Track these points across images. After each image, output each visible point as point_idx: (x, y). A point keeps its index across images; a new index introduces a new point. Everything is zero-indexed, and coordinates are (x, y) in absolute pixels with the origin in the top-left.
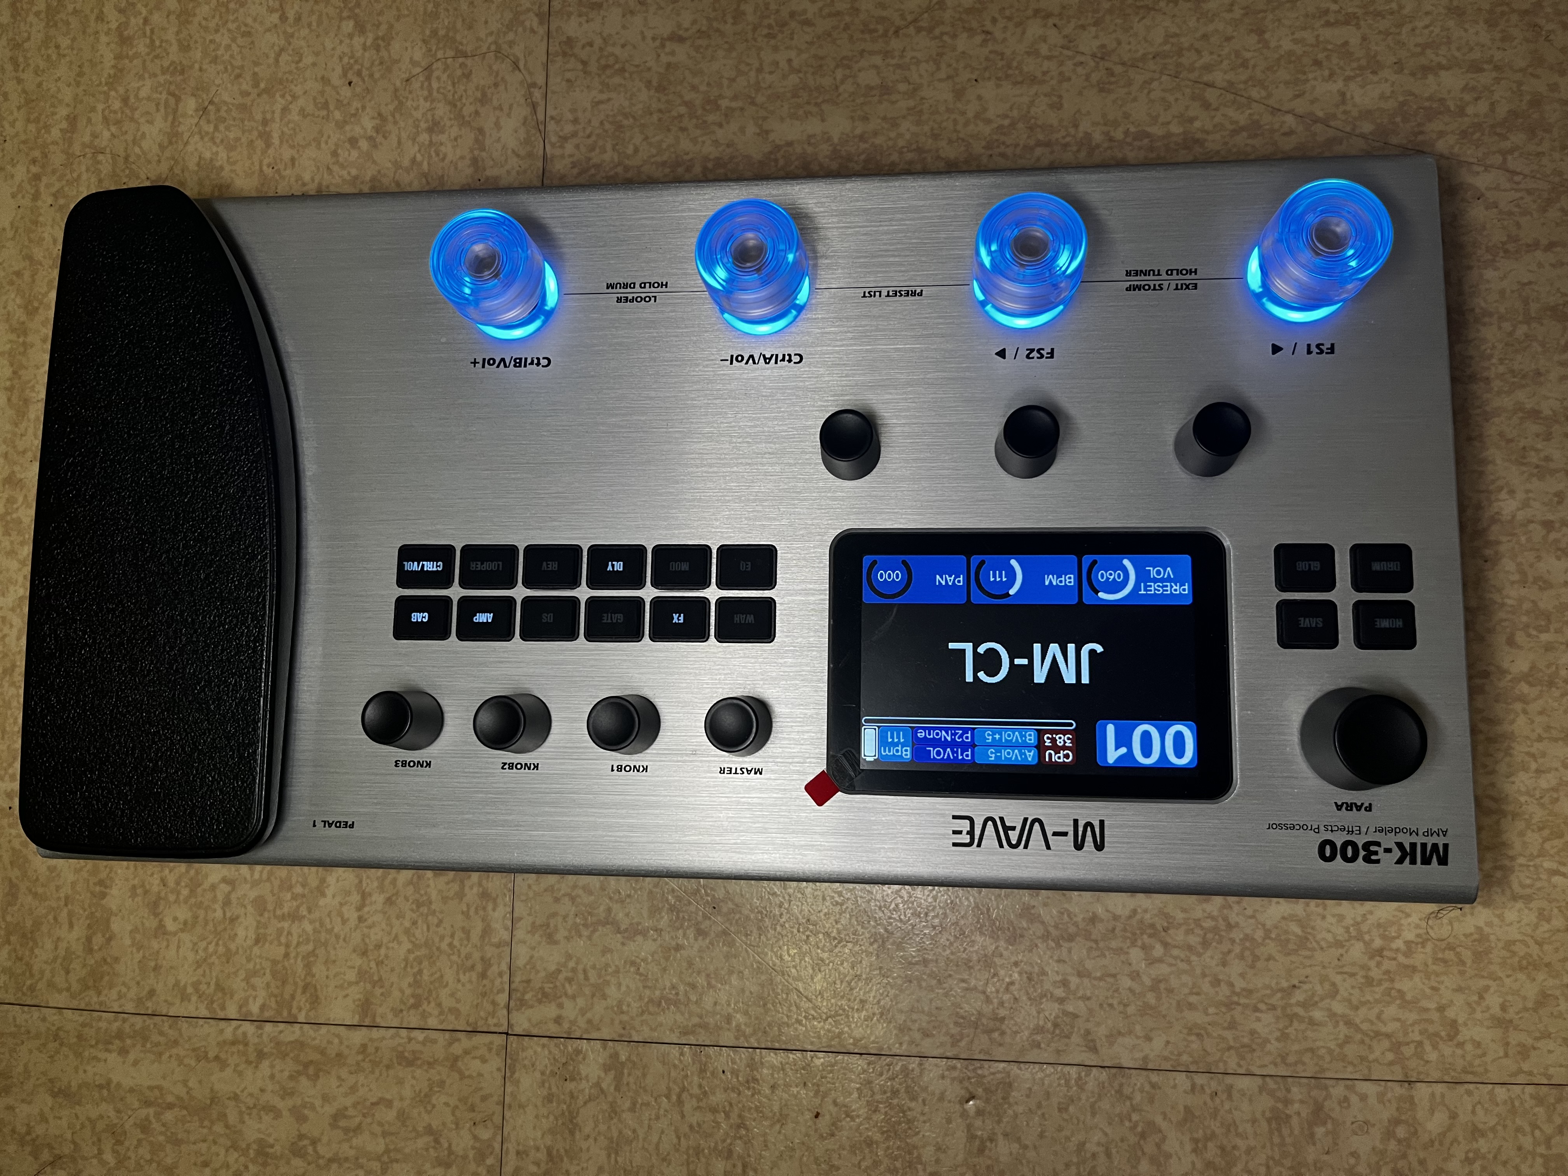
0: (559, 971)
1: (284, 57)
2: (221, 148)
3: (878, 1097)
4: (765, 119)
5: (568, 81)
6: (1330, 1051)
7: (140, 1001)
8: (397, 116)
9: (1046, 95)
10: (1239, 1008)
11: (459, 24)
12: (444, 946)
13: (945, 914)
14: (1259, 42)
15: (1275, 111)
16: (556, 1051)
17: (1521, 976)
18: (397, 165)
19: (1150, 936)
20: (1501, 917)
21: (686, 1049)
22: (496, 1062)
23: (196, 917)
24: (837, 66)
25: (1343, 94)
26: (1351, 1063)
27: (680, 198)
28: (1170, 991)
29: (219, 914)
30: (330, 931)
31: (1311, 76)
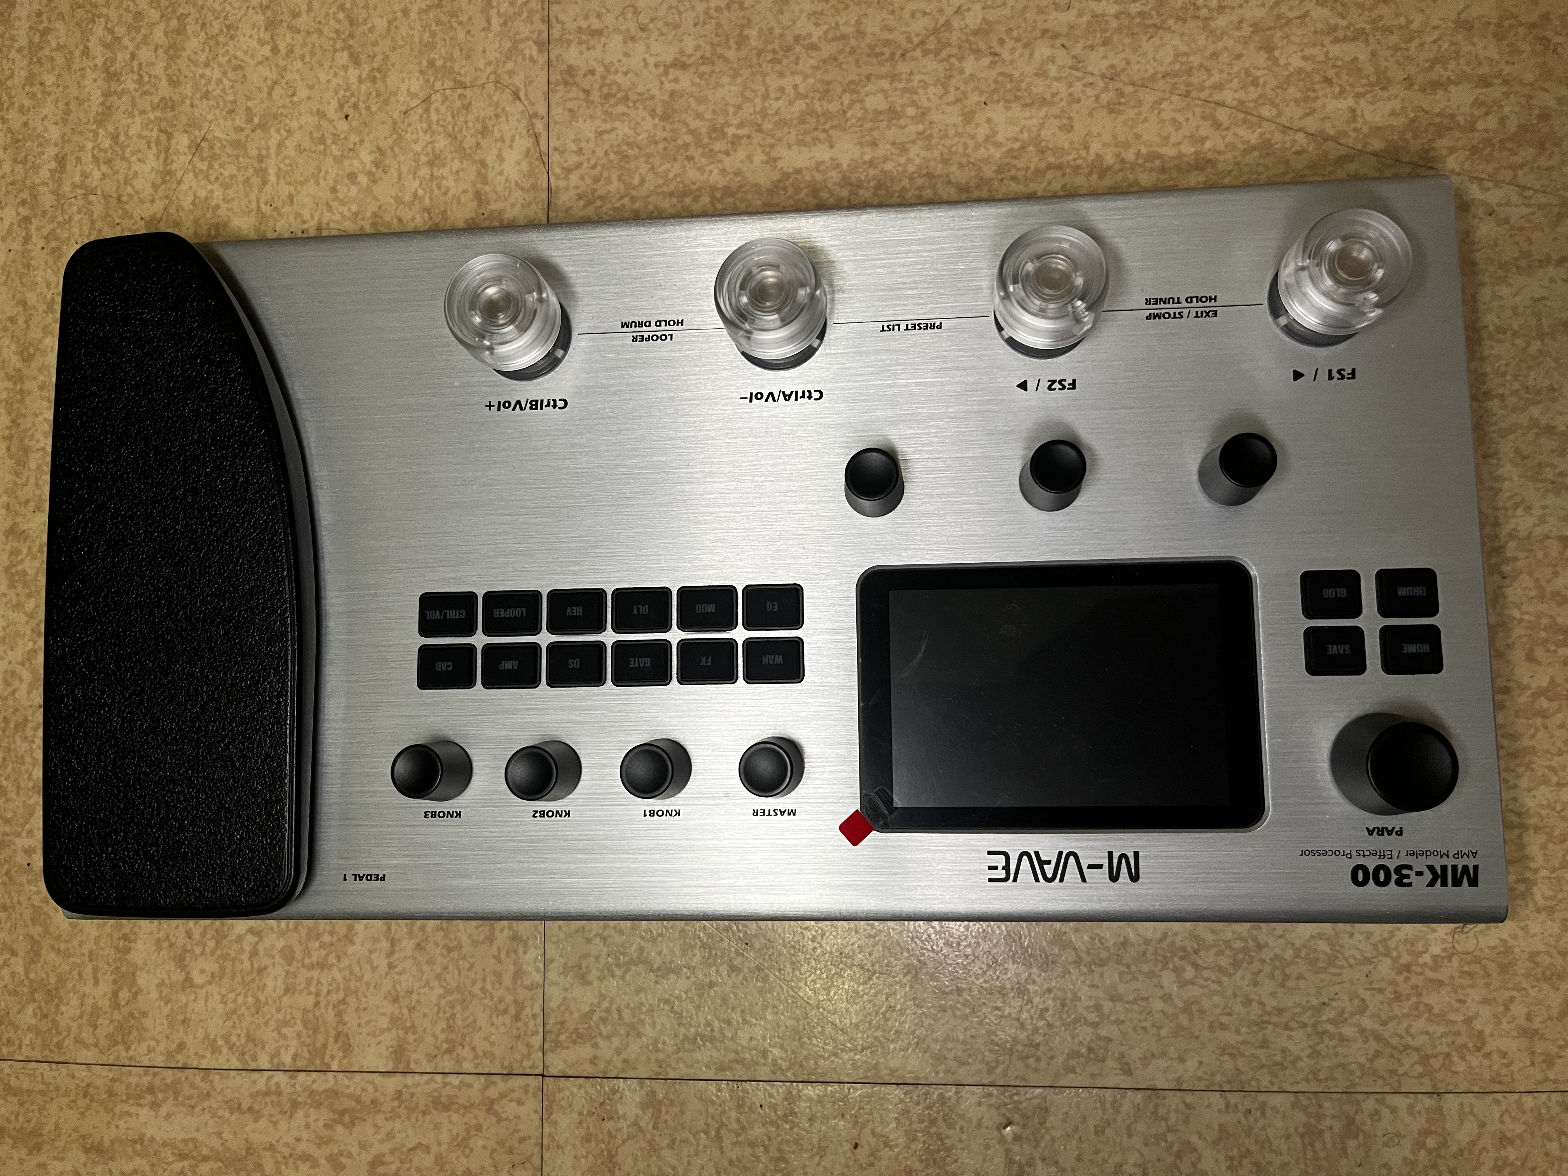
0: (593, 1011)
1: (278, 92)
2: (216, 187)
3: (916, 1126)
4: (772, 146)
5: (571, 110)
6: (1361, 1066)
7: (169, 1055)
8: (397, 149)
9: (1056, 117)
10: (1270, 1027)
11: (457, 53)
12: (476, 990)
13: (978, 943)
14: (1269, 59)
15: (1286, 129)
16: (592, 1091)
17: (1546, 986)
18: (398, 200)
19: (1182, 958)
20: (1525, 929)
21: (723, 1085)
22: (532, 1104)
23: (223, 969)
24: (844, 91)
25: (1353, 111)
26: (1381, 1077)
27: (693, 234)
28: (1202, 1012)
29: (247, 964)
30: (359, 979)
31: (1321, 93)
